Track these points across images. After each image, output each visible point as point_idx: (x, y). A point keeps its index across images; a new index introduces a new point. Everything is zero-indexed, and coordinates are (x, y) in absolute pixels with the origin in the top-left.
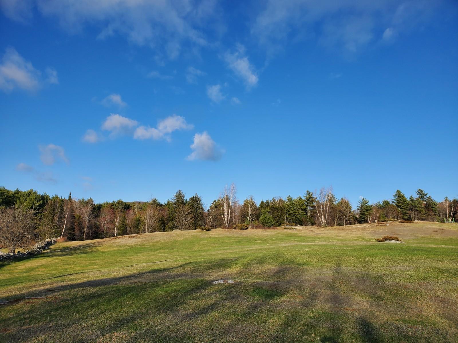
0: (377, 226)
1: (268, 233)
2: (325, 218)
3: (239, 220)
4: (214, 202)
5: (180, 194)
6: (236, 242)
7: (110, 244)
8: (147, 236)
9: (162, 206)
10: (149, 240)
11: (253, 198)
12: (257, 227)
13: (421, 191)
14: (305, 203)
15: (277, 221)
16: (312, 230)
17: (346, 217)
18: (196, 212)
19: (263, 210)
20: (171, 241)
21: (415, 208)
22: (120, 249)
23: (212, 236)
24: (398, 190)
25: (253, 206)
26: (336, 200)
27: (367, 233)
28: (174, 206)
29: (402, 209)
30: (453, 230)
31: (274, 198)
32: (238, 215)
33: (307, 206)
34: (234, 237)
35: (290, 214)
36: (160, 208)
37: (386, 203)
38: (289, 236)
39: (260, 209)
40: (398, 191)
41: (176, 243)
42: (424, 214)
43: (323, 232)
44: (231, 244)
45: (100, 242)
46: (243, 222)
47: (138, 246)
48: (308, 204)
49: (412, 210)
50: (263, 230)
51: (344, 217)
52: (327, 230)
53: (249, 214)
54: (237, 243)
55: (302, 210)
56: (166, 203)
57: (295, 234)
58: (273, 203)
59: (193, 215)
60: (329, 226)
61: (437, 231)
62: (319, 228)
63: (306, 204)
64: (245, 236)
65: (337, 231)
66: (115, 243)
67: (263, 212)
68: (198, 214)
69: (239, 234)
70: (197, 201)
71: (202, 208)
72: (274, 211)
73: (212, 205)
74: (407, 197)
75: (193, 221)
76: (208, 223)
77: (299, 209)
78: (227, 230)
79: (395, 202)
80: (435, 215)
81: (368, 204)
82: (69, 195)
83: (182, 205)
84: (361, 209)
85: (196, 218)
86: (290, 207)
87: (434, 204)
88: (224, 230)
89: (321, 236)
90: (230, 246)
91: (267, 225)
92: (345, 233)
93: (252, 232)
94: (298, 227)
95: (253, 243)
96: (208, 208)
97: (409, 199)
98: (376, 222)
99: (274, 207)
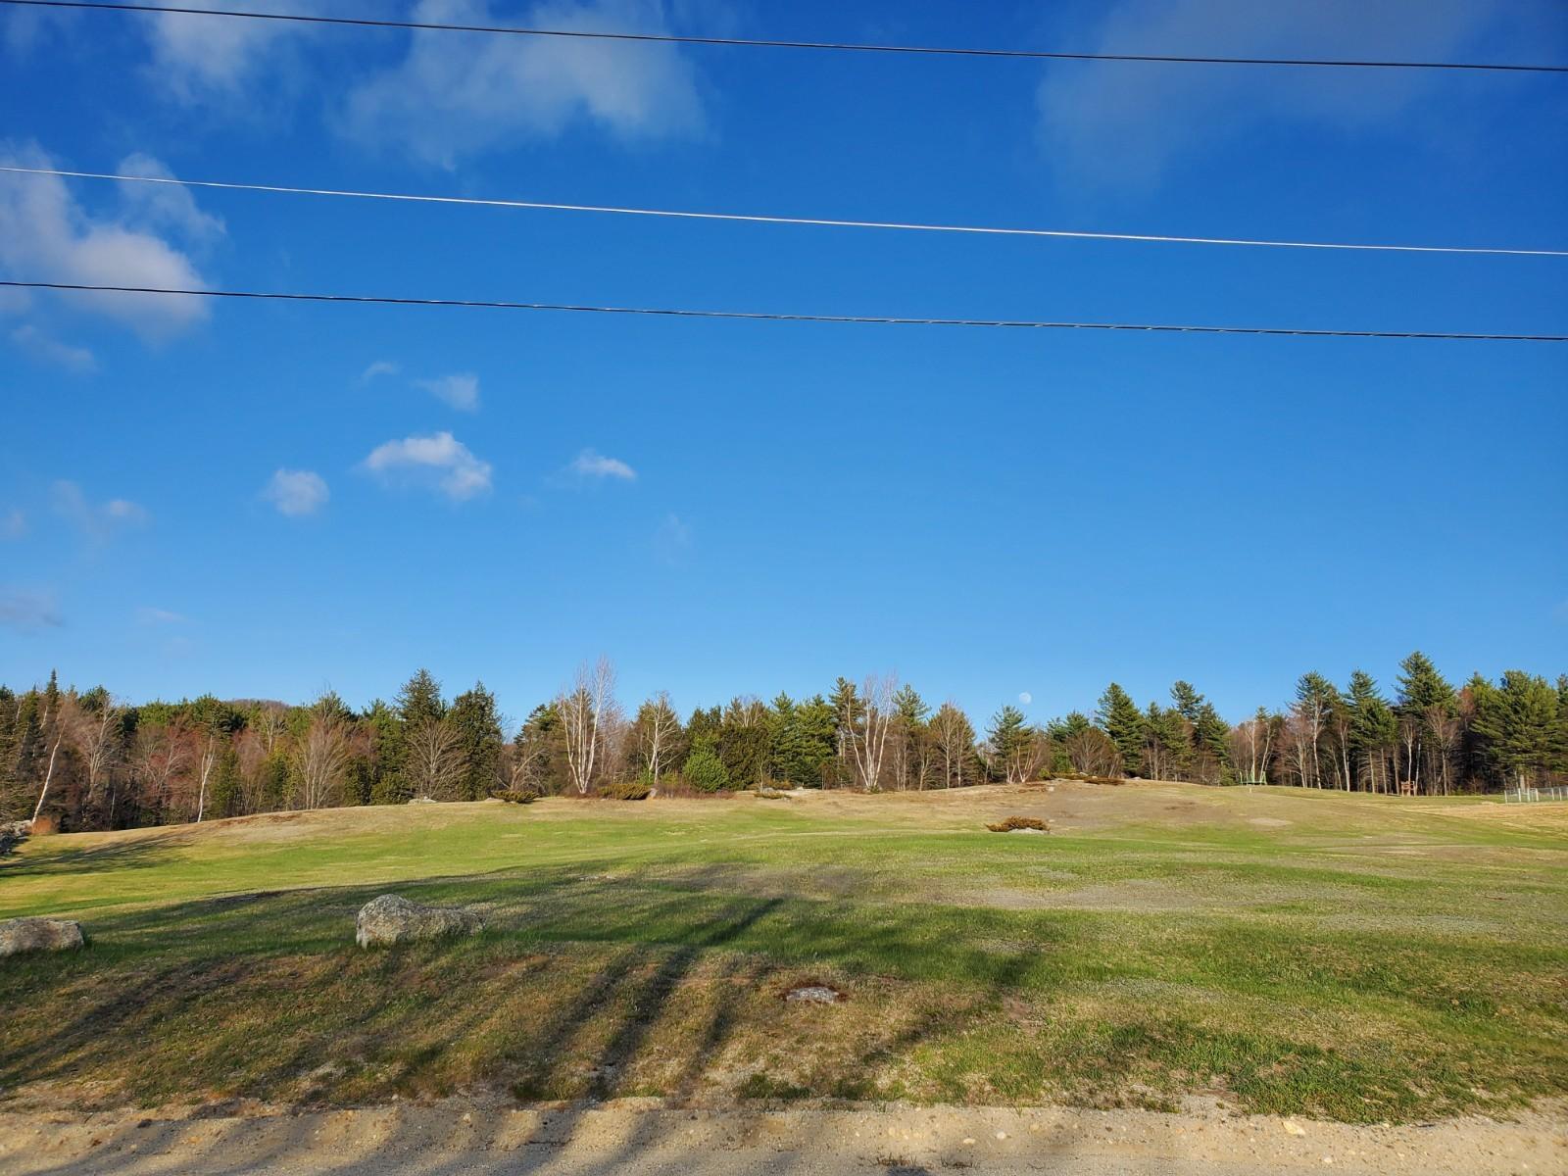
0: (1020, 791)
1: (706, 810)
2: (876, 766)
3: (622, 770)
4: (539, 710)
5: (424, 683)
6: (611, 835)
7: (214, 840)
8: (331, 816)
9: (356, 720)
10: (340, 829)
11: (667, 700)
12: (677, 792)
13: (1185, 687)
14: (830, 718)
15: (742, 774)
16: (835, 800)
17: (954, 763)
18: (478, 743)
19: (698, 739)
20: (410, 831)
21: (1161, 739)
22: (255, 853)
23: (537, 819)
24: (1113, 684)
25: (668, 727)
26: (923, 709)
27: (987, 811)
28: (402, 723)
29: (1122, 741)
30: (1215, 804)
31: (736, 700)
32: (617, 753)
33: (836, 726)
34: (603, 822)
35: (783, 752)
36: (350, 726)
37: (1078, 724)
38: (768, 817)
39: (688, 735)
40: (1115, 687)
41: (426, 838)
42: (1186, 759)
43: (868, 807)
44: (596, 841)
45: (182, 834)
46: (632, 777)
47: (309, 847)
48: (840, 720)
49: (1151, 744)
50: (694, 800)
51: (948, 762)
52: (879, 802)
53: (655, 752)
54: (614, 839)
55: (822, 739)
56: (369, 712)
57: (786, 812)
58: (732, 717)
59: (466, 754)
60: (885, 791)
61: (1173, 808)
62: (858, 795)
63: (836, 720)
64: (636, 817)
65: (905, 805)
66: (231, 836)
67: (700, 744)
68: (482, 751)
69: (619, 812)
70: (482, 708)
71: (497, 732)
72: (735, 742)
73: (531, 719)
74: (1141, 706)
75: (466, 772)
76: (516, 780)
77: (813, 736)
78: (583, 801)
79: (1107, 720)
80: (1219, 762)
81: (1020, 724)
82: (50, 680)
83: (428, 719)
84: (1001, 739)
85: (475, 762)
86: (786, 729)
87: (1218, 729)
88: (573, 800)
89: (857, 817)
90: (592, 844)
91: (703, 787)
92: (930, 810)
93: (660, 807)
94: (800, 792)
95: (660, 839)
96: (517, 731)
97: (1147, 713)
98: (1023, 781)
99: (733, 731)
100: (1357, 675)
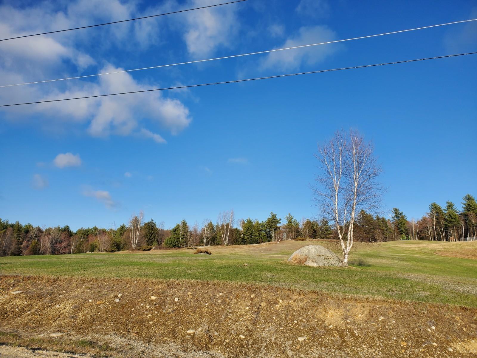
13: (397, 210)
35: (248, 235)
62: (221, 247)
86: (250, 229)
100: (448, 203)
